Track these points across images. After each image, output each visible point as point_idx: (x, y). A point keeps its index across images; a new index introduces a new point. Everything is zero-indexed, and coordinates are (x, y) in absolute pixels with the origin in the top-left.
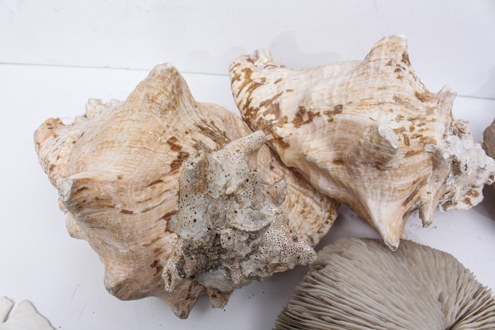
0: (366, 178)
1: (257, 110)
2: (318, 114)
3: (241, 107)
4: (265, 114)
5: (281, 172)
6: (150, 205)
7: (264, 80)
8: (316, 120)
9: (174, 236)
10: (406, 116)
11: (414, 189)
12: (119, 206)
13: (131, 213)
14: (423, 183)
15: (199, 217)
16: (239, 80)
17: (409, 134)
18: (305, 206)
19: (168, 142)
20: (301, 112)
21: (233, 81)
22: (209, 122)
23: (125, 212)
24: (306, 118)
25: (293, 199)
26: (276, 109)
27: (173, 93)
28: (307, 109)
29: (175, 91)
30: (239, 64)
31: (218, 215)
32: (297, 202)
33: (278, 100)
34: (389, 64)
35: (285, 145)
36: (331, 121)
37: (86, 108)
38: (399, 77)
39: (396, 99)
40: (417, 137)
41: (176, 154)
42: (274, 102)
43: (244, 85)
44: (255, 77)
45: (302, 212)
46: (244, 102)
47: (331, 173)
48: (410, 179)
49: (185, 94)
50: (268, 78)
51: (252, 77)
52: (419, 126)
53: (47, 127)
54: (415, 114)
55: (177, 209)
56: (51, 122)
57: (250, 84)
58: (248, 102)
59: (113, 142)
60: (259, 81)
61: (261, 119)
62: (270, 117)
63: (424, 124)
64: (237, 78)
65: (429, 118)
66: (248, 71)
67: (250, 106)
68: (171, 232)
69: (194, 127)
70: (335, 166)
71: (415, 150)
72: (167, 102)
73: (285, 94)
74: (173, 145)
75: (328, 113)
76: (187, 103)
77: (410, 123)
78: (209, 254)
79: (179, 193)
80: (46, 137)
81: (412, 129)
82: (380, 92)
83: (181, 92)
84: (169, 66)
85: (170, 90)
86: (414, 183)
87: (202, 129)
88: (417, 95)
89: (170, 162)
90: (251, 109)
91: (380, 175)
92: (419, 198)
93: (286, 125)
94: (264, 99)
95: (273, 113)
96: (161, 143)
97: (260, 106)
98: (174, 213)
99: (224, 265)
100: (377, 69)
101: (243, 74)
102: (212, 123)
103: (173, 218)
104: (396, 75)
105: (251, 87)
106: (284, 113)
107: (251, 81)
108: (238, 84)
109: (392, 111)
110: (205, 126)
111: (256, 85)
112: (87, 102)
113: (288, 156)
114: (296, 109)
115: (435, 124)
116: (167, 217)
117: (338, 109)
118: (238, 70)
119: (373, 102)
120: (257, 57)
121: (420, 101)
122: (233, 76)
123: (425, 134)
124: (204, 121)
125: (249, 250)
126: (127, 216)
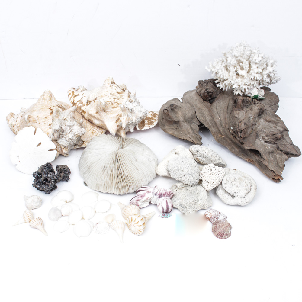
0: (104, 116)
1: (76, 103)
2: (91, 101)
3: (72, 103)
4: (79, 104)
5: (85, 122)
6: (45, 122)
7: (78, 94)
8: (91, 103)
9: (52, 129)
10: (113, 98)
11: (118, 117)
12: (38, 122)
13: (41, 124)
14: (121, 116)
15: (57, 124)
16: (70, 95)
17: (113, 102)
18: (93, 131)
19: (49, 108)
20: (88, 101)
21: (69, 95)
22: (60, 105)
23: (39, 124)
24: (89, 103)
25: (89, 129)
26: (82, 102)
27: (50, 97)
28: (89, 100)
29: (50, 96)
30: (70, 90)
31: (62, 123)
32: (90, 130)
33: (82, 99)
34: (108, 85)
35: (85, 112)
36: (94, 102)
37: (21, 111)
38: (111, 88)
39: (111, 94)
40: (116, 103)
41: (51, 111)
42: (81, 100)
43: (72, 96)
44: (75, 94)
45: (92, 132)
46: (72, 102)
47: (96, 117)
48: (116, 115)
49: (53, 97)
50: (80, 94)
51: (74, 94)
52: (117, 100)
53: (10, 115)
54: (115, 97)
55: (52, 123)
56: (11, 113)
57: (74, 96)
58: (74, 101)
59: (35, 110)
60: (77, 95)
61: (78, 106)
62: (80, 105)
63: (118, 100)
64: (70, 94)
65: (121, 98)
66: (73, 92)
67: (74, 102)
68: (51, 128)
69: (56, 106)
70: (96, 114)
71: (116, 106)
72: (48, 99)
73: (84, 97)
74: (50, 109)
75: (94, 100)
76: (54, 100)
77: (114, 100)
78: (60, 132)
79: (52, 119)
80: (11, 118)
81: (114, 101)
82: (107, 92)
83: (52, 97)
84: (48, 90)
85: (49, 96)
86: (117, 116)
87: (58, 106)
88: (118, 92)
89: (50, 113)
90: (75, 103)
91: (107, 114)
92: (121, 121)
93: (84, 106)
94: (78, 100)
95: (81, 103)
96: (48, 109)
97: (77, 102)
98: (51, 124)
99: (64, 136)
100: (105, 87)
101: (72, 93)
102: (61, 105)
103: (51, 125)
104: (110, 87)
105: (74, 97)
106: (84, 103)
107: (74, 95)
108: (70, 96)
109: (108, 97)
110: (59, 106)
111: (76, 96)
112: (21, 109)
113: (86, 116)
114: (87, 101)
115: (123, 100)
116: (50, 125)
117: (96, 99)
118: (70, 92)
119: (104, 95)
120: (79, 88)
121: (118, 94)
122: (69, 94)
123: (118, 102)
124: (59, 104)
125: (70, 131)
126: (40, 125)
